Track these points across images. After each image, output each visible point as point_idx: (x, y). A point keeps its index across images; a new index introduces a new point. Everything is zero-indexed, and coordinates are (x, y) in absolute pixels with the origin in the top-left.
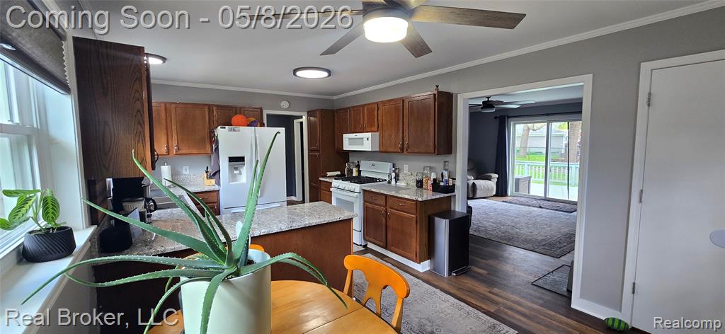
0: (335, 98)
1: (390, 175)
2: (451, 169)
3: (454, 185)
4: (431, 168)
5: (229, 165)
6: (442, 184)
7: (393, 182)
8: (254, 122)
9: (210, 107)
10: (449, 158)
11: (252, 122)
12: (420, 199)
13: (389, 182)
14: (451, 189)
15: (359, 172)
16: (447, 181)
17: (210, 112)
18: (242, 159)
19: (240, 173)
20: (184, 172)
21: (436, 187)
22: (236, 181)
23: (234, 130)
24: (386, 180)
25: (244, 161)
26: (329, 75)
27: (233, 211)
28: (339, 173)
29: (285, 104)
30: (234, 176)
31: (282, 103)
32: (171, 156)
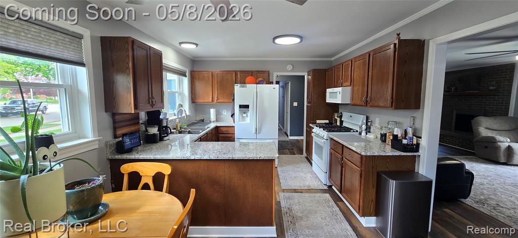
0: (333, 59)
1: (361, 127)
2: (417, 125)
3: (418, 145)
4: (396, 123)
5: (240, 110)
6: (405, 142)
7: (363, 133)
8: (262, 81)
9: (236, 72)
10: (416, 114)
11: (260, 81)
12: (363, 154)
13: (360, 134)
14: (416, 148)
15: (342, 122)
16: (411, 139)
17: (236, 75)
18: (247, 107)
19: (247, 116)
20: (224, 114)
21: (396, 142)
22: (244, 121)
23: (243, 87)
24: (357, 131)
25: (249, 108)
26: (301, 41)
27: (241, 141)
28: (327, 121)
29: (290, 67)
30: (243, 118)
31: (288, 67)
32: (214, 103)
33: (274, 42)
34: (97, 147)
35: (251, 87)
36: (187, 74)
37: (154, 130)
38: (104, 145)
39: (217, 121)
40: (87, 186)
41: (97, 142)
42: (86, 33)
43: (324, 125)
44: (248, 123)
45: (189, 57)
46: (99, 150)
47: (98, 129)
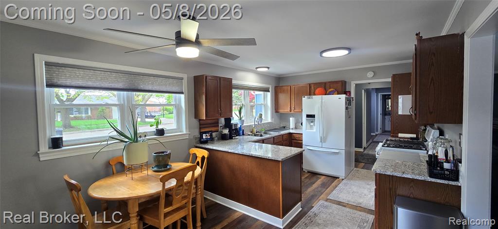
5: (307, 120)
6: (447, 166)
11: (330, 92)
18: (313, 116)
19: (314, 125)
22: (312, 129)
23: (309, 98)
25: (315, 117)
27: (306, 148)
28: (414, 136)
29: (370, 74)
30: (311, 126)
31: (368, 74)
32: (292, 112)
33: (321, 56)
34: (187, 138)
35: (317, 99)
36: (270, 90)
37: (226, 131)
38: (192, 137)
39: (296, 128)
40: (165, 153)
41: (188, 135)
42: (185, 76)
43: (409, 140)
44: (314, 132)
45: (272, 75)
46: (189, 140)
47: (190, 127)
